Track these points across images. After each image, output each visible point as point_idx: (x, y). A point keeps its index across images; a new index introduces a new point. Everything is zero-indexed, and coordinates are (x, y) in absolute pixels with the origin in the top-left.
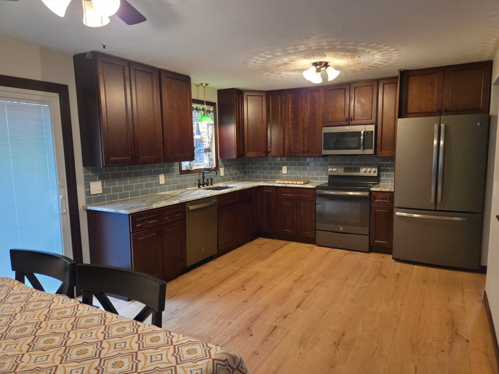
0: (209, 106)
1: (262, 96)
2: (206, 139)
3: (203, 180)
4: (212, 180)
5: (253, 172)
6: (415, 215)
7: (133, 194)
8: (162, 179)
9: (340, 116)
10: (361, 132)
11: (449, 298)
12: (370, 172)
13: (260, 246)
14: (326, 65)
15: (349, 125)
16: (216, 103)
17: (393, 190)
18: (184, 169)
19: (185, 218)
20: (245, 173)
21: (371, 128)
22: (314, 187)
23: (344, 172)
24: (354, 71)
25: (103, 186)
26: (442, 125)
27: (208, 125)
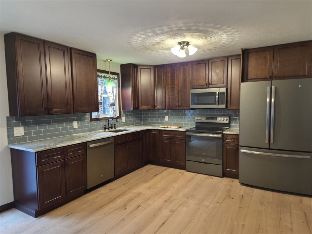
0: (114, 75)
1: (151, 69)
2: (111, 97)
3: (108, 125)
4: (115, 125)
5: (146, 120)
6: (255, 152)
7: (51, 136)
8: (75, 124)
9: (202, 82)
10: (216, 92)
11: (280, 219)
12: (223, 120)
13: (148, 171)
14: (188, 44)
15: (208, 88)
16: (119, 73)
17: (238, 134)
18: (93, 117)
19: (87, 154)
20: (141, 120)
21: (223, 90)
22: (185, 130)
23: (206, 120)
24: (210, 50)
25: (25, 130)
26: (273, 87)
27: (113, 88)
